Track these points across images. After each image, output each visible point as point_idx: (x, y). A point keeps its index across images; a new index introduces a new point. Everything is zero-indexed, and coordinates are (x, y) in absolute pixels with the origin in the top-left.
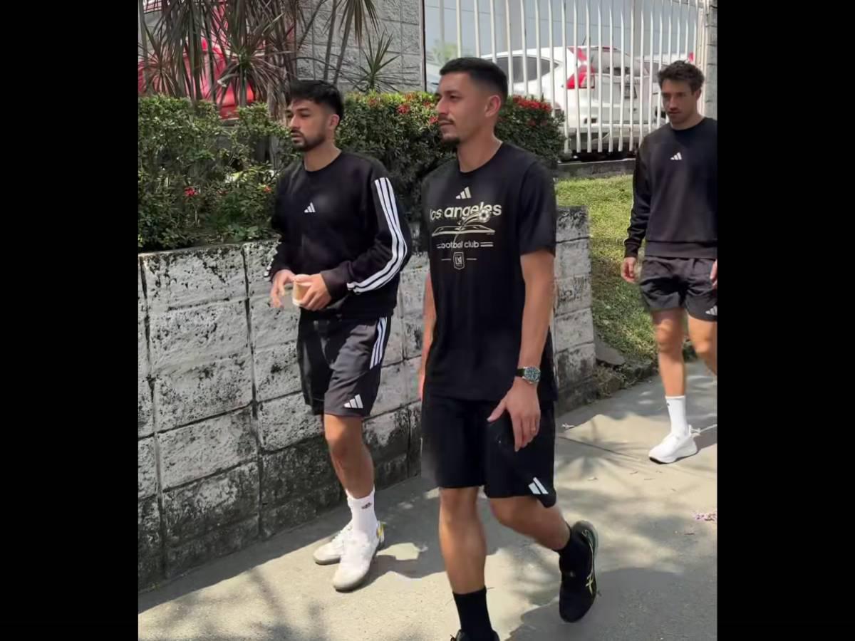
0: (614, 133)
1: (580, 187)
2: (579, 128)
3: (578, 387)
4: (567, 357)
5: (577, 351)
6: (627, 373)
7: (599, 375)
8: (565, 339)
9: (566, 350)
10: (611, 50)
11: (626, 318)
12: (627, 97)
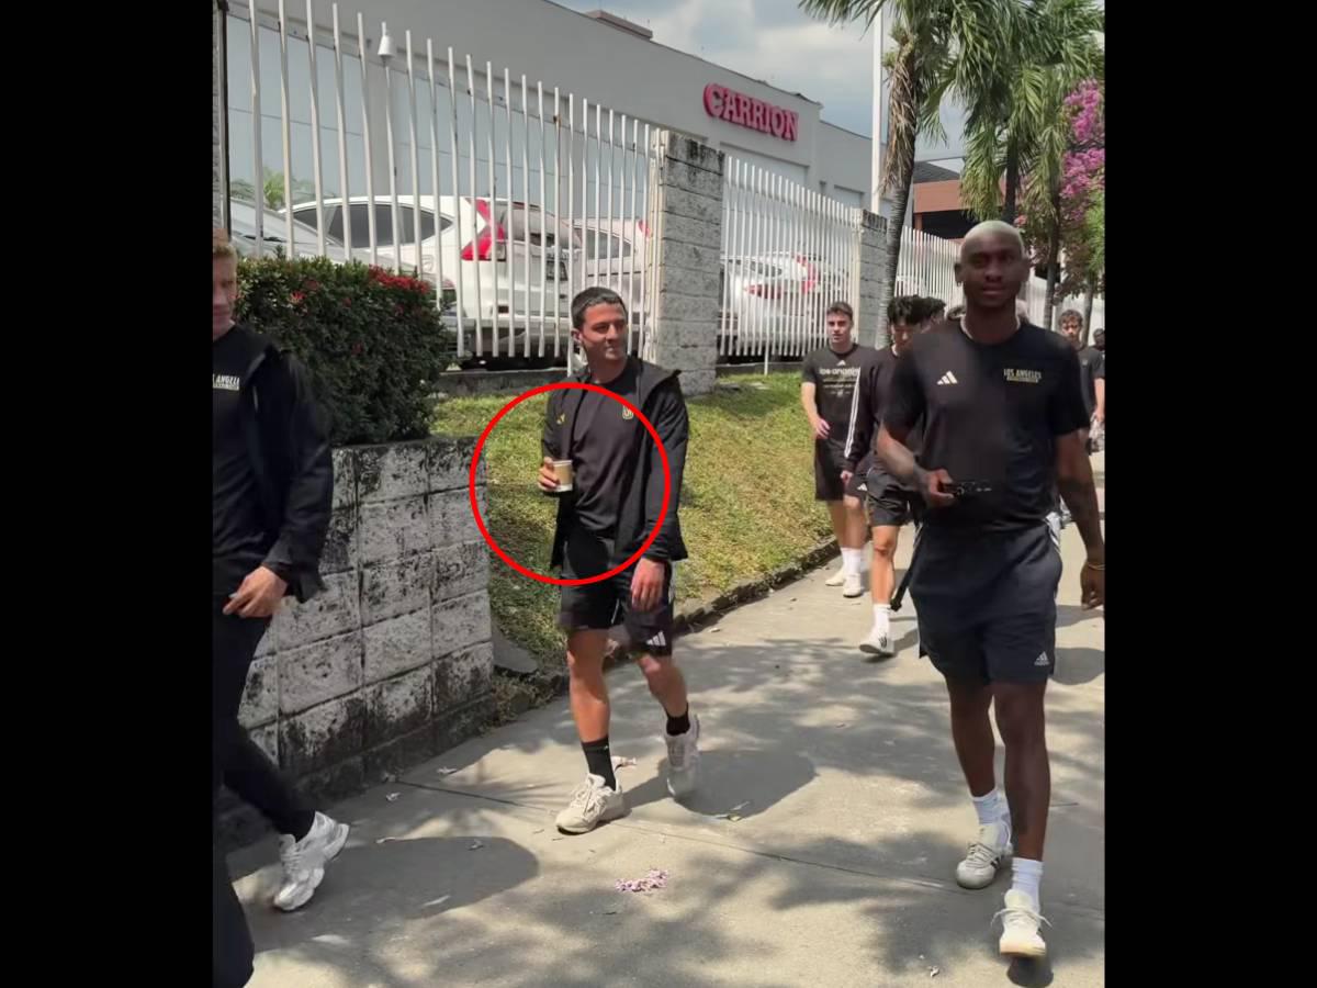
0: (531, 329)
1: (482, 408)
2: (481, 321)
3: (466, 711)
4: (451, 666)
5: (466, 656)
6: (541, 685)
7: (498, 690)
8: (448, 638)
9: (448, 655)
10: (526, 206)
11: (542, 602)
12: (550, 278)
